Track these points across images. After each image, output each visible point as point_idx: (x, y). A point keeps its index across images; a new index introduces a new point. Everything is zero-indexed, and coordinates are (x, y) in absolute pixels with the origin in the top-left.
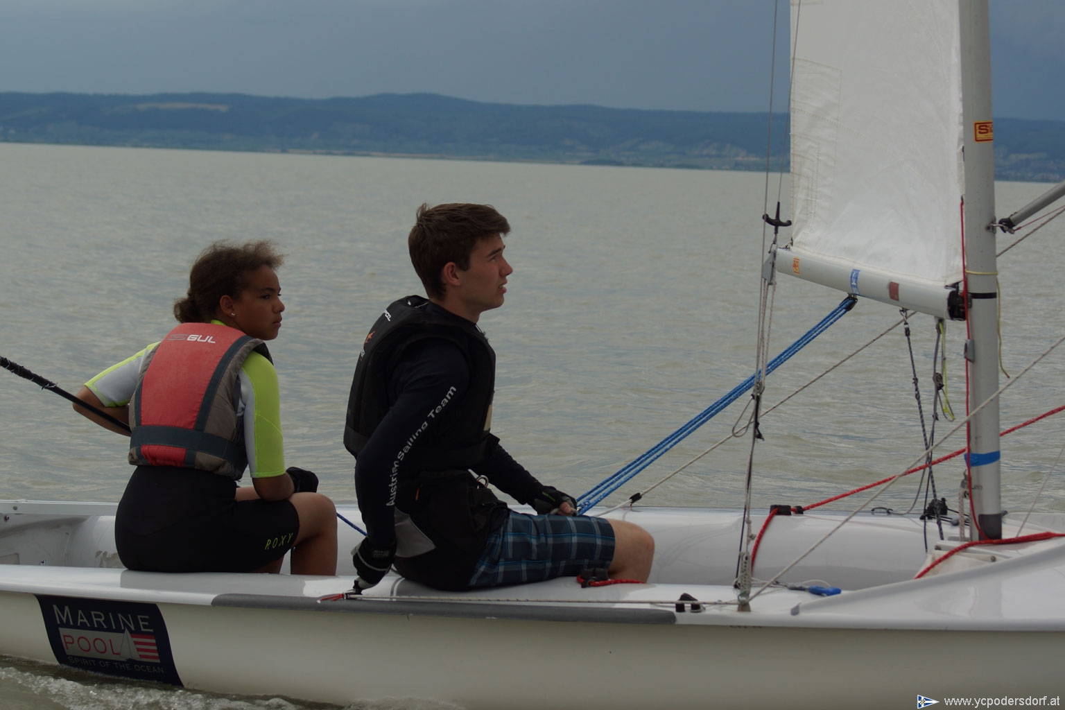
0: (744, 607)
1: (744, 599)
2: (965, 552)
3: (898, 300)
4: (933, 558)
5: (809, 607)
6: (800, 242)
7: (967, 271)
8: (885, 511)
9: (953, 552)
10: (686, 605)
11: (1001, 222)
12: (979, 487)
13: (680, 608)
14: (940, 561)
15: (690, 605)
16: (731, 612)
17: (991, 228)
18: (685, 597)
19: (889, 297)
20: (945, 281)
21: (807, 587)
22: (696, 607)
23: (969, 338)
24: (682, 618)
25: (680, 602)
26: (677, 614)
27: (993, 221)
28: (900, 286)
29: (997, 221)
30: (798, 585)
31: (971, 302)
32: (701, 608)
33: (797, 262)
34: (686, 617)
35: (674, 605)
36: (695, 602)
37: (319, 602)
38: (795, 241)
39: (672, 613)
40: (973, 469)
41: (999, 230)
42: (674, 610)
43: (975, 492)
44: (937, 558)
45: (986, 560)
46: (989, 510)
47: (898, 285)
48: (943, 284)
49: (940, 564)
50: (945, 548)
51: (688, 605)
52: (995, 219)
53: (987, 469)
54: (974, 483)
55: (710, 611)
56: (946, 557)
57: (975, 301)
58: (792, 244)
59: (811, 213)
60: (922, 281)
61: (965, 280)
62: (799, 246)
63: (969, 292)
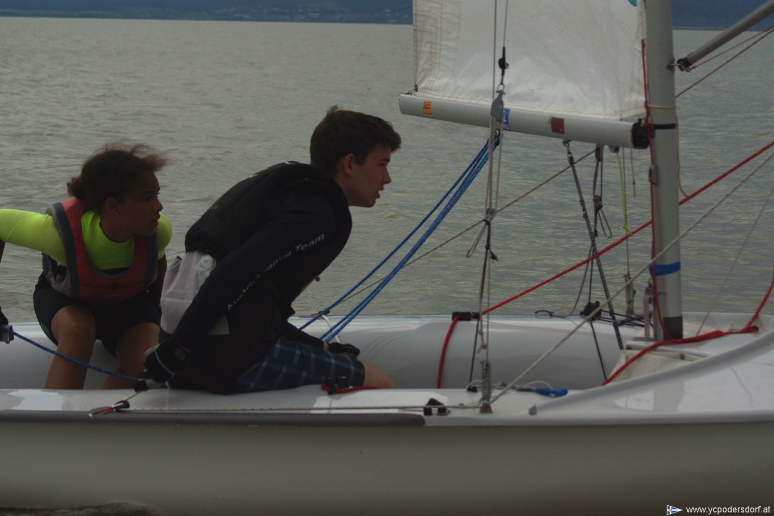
0: (486, 409)
1: (485, 401)
2: (656, 350)
3: (563, 133)
4: (627, 357)
5: (546, 407)
6: (425, 88)
7: (649, 105)
8: (548, 314)
9: (645, 351)
10: (433, 409)
11: (679, 61)
12: (665, 294)
13: (428, 411)
14: (634, 359)
15: (436, 409)
16: (474, 414)
17: (670, 68)
18: (433, 402)
19: (551, 131)
20: (621, 115)
21: (534, 388)
22: (443, 411)
23: (653, 164)
24: (431, 421)
25: (429, 407)
26: (426, 418)
27: (672, 62)
28: (565, 122)
29: (676, 62)
30: (526, 386)
31: (654, 132)
32: (447, 411)
33: (429, 105)
34: (434, 420)
35: (422, 409)
36: (440, 406)
37: (90, 415)
38: (420, 87)
39: (420, 417)
40: (659, 278)
41: (677, 69)
42: (422, 414)
43: (660, 298)
44: (631, 357)
45: (675, 358)
46: (672, 313)
47: (563, 120)
48: (618, 117)
49: (634, 363)
50: (636, 348)
51: (435, 410)
52: (674, 59)
53: (670, 278)
54: (659, 290)
55: (455, 414)
56: (639, 356)
57: (658, 132)
58: (416, 90)
59: (435, 63)
60: (590, 116)
61: (648, 113)
62: (424, 91)
63: (651, 124)
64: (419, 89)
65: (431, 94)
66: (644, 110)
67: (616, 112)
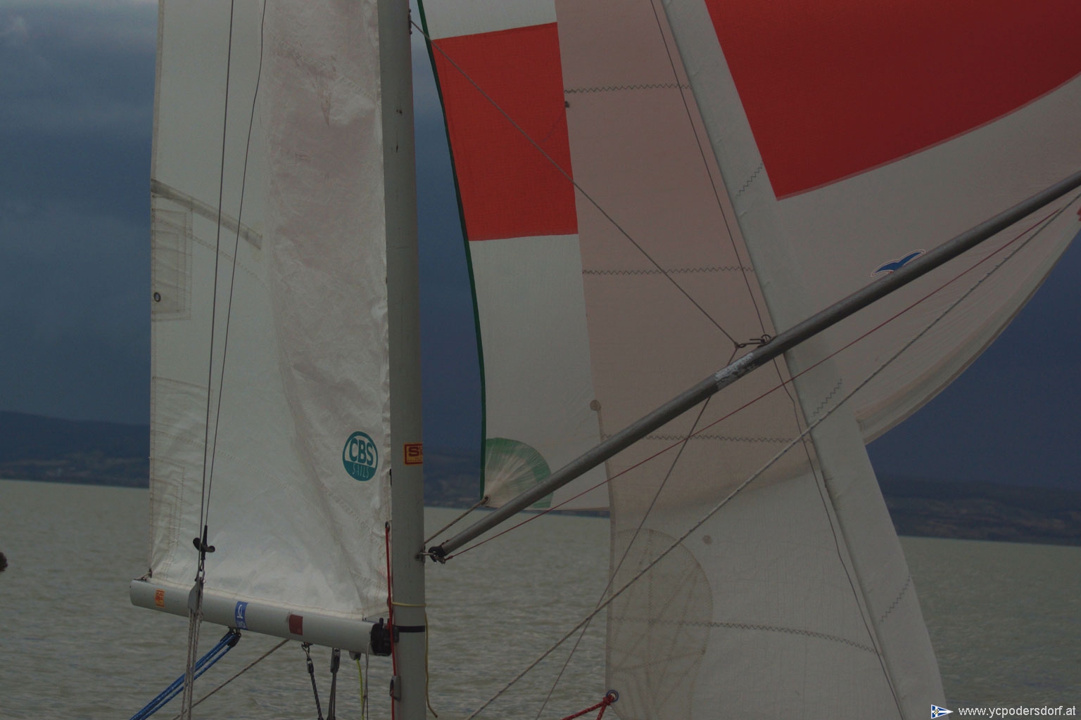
3: (301, 634)
6: (160, 573)
7: (392, 602)
11: (431, 550)
17: (420, 558)
19: (287, 631)
20: (363, 614)
23: (395, 674)
27: (423, 550)
28: (304, 620)
29: (427, 550)
31: (398, 636)
33: (161, 594)
38: (154, 572)
41: (428, 559)
47: (302, 618)
48: (360, 617)
52: (425, 548)
57: (403, 635)
58: (150, 575)
59: (173, 542)
60: (332, 614)
61: (391, 612)
62: (159, 576)
63: (394, 626)
64: (153, 573)
65: (166, 580)
66: (386, 608)
67: (358, 609)
